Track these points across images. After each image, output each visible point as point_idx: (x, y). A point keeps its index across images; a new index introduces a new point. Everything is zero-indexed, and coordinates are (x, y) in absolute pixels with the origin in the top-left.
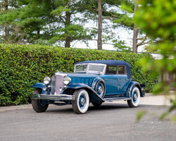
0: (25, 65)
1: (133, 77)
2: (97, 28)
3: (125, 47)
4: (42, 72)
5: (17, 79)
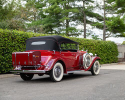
2: (83, 29)
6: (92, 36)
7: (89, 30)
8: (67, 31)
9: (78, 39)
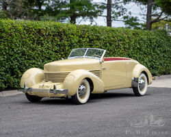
0: (38, 44)
1: (150, 57)
2: (106, 3)
3: (138, 24)
4: (56, 52)
5: (30, 60)
6: (125, 18)
7: (119, 5)
8: (72, 7)
9: (94, 29)
